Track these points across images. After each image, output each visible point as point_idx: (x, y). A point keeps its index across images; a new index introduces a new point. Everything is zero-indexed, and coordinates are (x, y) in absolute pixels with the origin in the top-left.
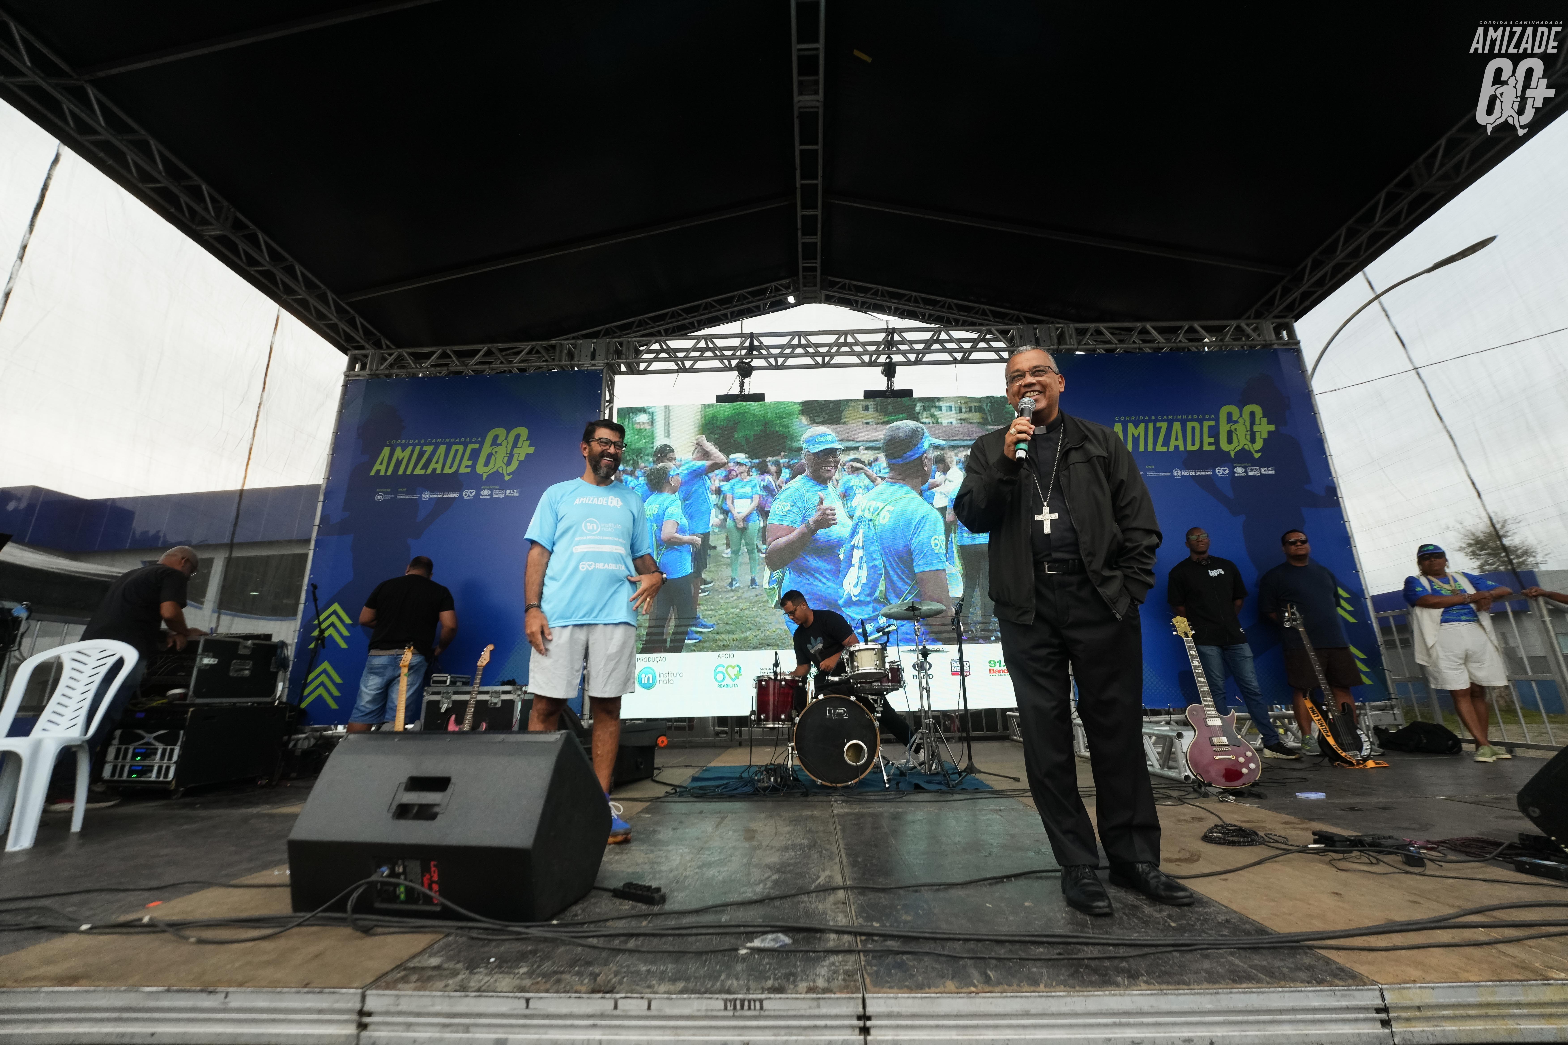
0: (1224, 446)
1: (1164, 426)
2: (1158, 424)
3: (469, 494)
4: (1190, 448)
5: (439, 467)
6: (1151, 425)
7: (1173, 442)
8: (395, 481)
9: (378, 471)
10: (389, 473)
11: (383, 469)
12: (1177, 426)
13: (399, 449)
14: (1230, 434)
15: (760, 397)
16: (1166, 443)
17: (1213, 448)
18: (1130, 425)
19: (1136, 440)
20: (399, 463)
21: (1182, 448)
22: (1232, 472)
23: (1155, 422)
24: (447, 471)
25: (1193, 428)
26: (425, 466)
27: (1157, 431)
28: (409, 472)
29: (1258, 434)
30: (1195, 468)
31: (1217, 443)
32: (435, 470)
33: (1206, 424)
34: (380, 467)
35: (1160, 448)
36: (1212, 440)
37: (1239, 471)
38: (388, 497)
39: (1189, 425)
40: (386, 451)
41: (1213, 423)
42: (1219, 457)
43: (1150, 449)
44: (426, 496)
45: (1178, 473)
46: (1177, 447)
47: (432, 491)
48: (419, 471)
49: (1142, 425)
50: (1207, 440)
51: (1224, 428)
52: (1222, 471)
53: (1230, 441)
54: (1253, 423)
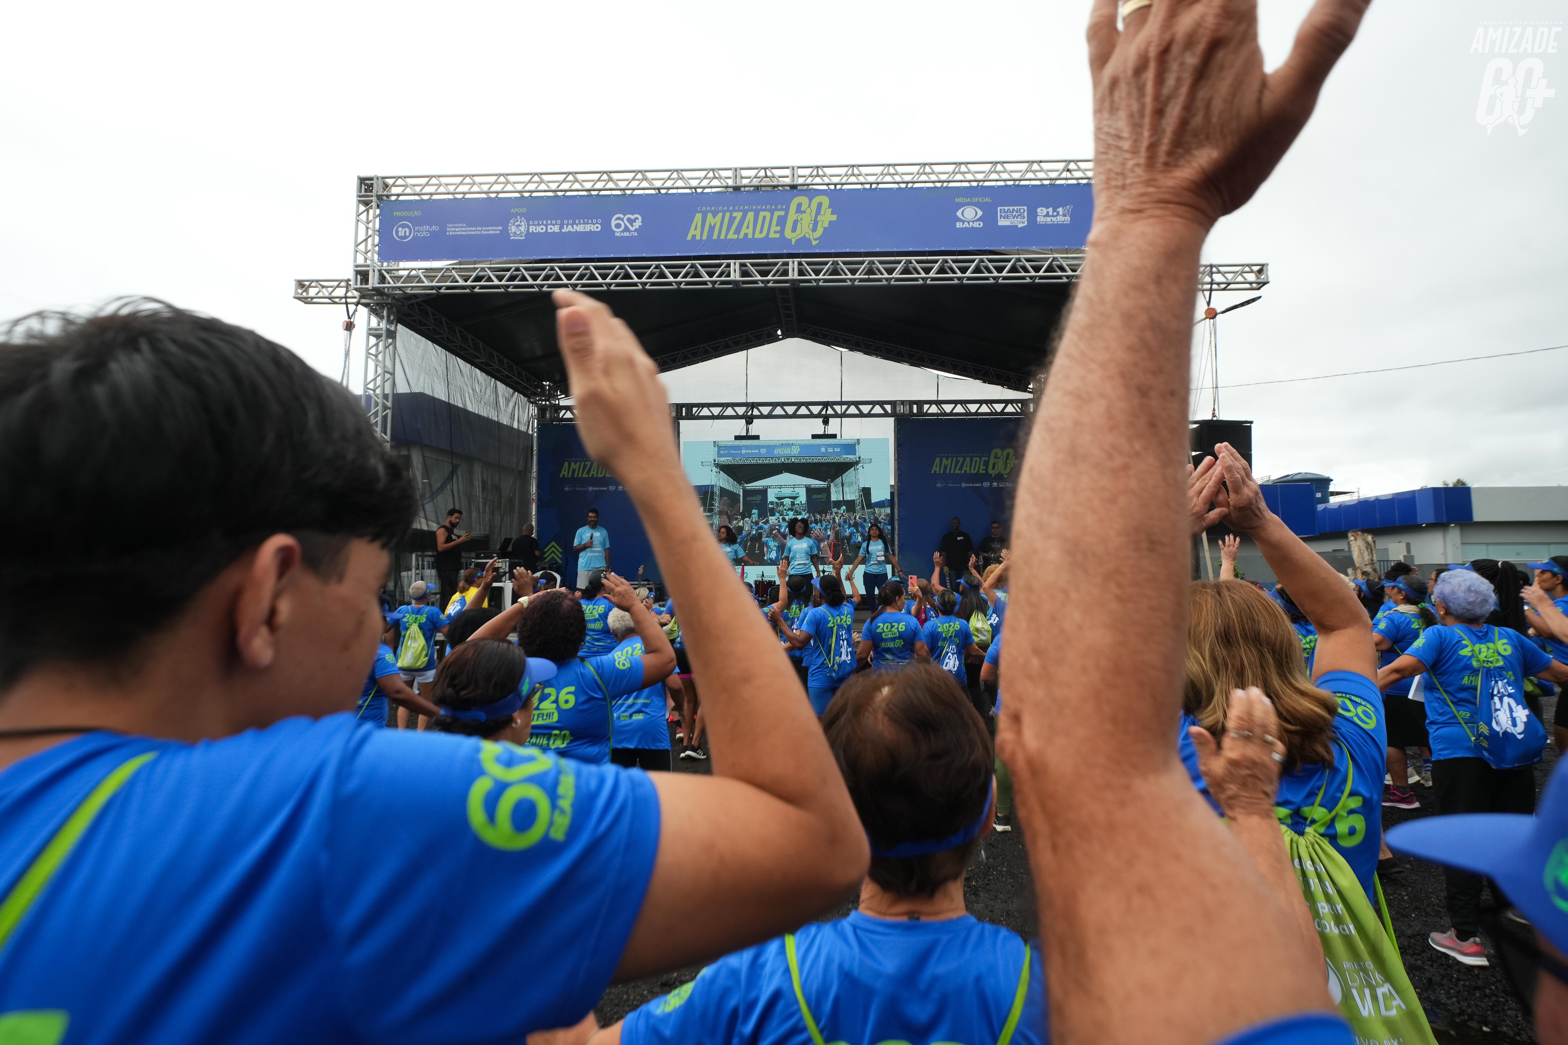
0: (990, 471)
1: (961, 459)
2: (958, 459)
3: (612, 488)
4: (972, 472)
5: (595, 473)
6: (955, 459)
7: (964, 468)
8: (574, 480)
9: (564, 475)
10: (570, 476)
11: (566, 474)
12: (968, 459)
13: (573, 463)
14: (994, 464)
15: (757, 437)
16: (961, 469)
17: (984, 472)
18: (944, 459)
19: (946, 467)
20: (574, 471)
21: (968, 472)
22: (991, 485)
23: (957, 457)
24: (599, 476)
25: (976, 461)
26: (588, 473)
27: (957, 462)
28: (580, 476)
29: (1008, 465)
30: (973, 483)
31: (986, 470)
32: (593, 475)
33: (983, 459)
34: (564, 473)
35: (957, 471)
36: (984, 468)
37: (995, 484)
38: (571, 489)
39: (975, 459)
40: (566, 464)
41: (986, 458)
42: (986, 477)
43: (952, 472)
44: (590, 489)
45: (963, 485)
46: (966, 471)
47: (593, 486)
48: (585, 475)
49: (950, 459)
50: (982, 467)
51: (992, 461)
52: (986, 484)
53: (993, 468)
54: (1007, 458)
